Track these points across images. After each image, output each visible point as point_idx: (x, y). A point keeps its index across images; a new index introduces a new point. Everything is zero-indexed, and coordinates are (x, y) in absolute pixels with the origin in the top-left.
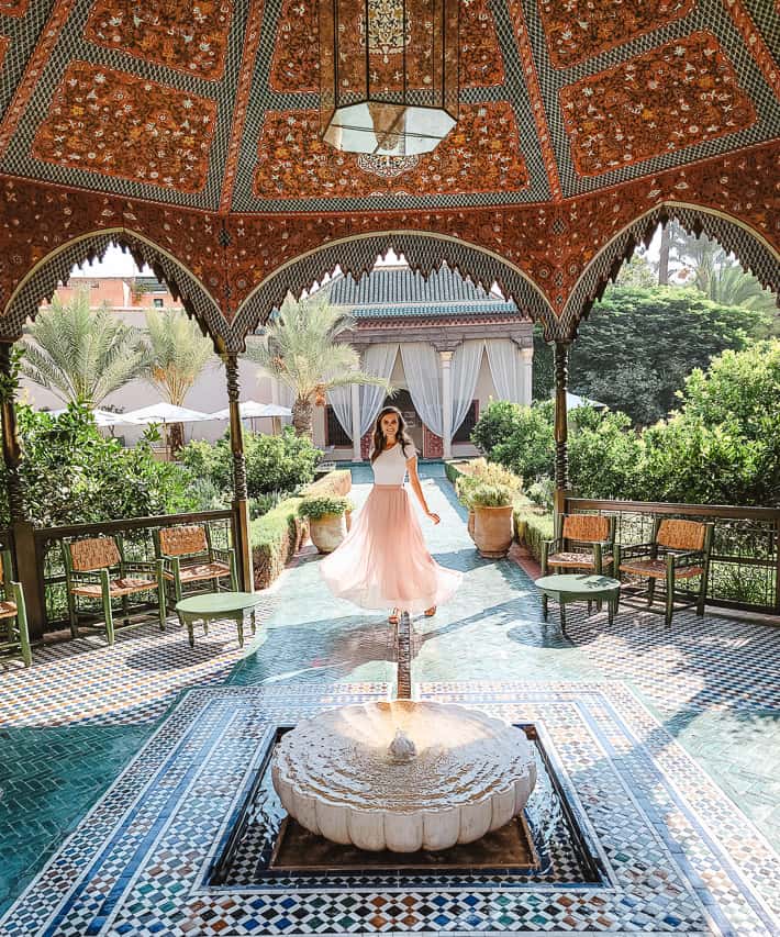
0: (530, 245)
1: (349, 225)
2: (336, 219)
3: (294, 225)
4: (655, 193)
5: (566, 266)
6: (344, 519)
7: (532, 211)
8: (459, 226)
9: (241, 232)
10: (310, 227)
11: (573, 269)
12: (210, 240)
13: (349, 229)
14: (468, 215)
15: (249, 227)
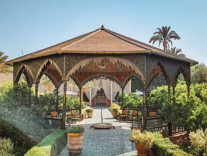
0: (119, 77)
1: (96, 73)
2: (95, 73)
3: (90, 73)
4: (132, 73)
5: (123, 79)
6: (93, 112)
7: (119, 73)
8: (110, 74)
9: (83, 74)
10: (92, 73)
11: (124, 80)
12: (79, 75)
13: (96, 74)
14: (111, 73)
15: (84, 73)
